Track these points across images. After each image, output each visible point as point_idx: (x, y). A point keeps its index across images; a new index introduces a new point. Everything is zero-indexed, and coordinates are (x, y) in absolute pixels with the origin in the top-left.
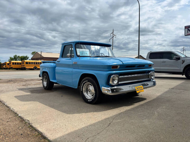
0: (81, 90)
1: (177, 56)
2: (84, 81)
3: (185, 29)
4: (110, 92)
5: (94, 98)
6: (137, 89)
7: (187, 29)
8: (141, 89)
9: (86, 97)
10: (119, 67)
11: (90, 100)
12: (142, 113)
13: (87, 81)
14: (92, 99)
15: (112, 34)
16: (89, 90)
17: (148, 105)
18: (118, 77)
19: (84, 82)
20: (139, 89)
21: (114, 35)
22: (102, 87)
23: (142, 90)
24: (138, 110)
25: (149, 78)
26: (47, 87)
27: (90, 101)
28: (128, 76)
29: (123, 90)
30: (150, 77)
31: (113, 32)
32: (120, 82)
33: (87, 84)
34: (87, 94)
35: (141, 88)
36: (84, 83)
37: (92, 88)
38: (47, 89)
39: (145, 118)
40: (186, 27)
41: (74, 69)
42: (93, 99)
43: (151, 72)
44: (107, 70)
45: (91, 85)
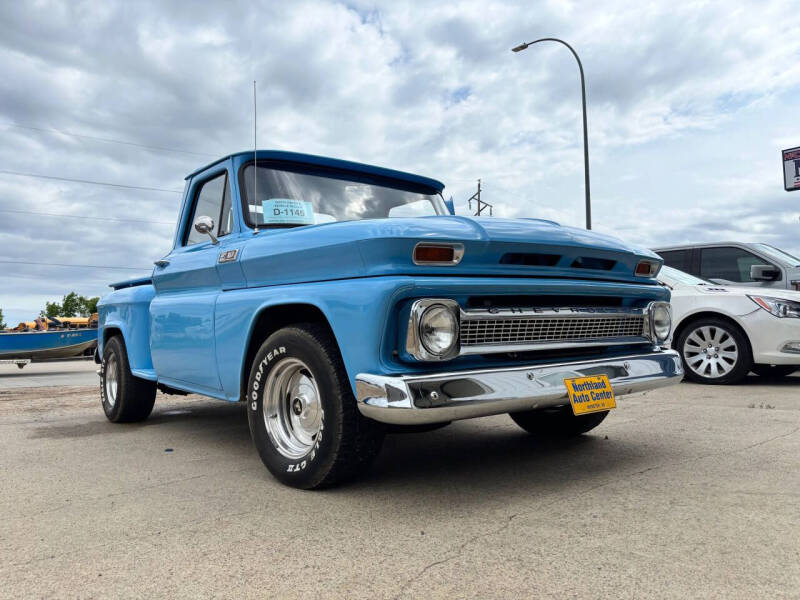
0: (254, 408)
1: (767, 263)
2: (270, 349)
3: (786, 162)
4: (407, 403)
5: (317, 452)
6: (578, 394)
7: (791, 164)
8: (595, 391)
9: (281, 450)
10: (459, 253)
11: (300, 461)
12: (610, 539)
13: (283, 350)
14: (307, 458)
15: (477, 202)
16: (297, 406)
17: (647, 487)
18: (458, 315)
19: (270, 357)
20: (587, 392)
21: (482, 206)
22: (360, 376)
23: (604, 401)
24: (588, 521)
25: (646, 339)
26: (120, 410)
27: (298, 469)
28: (518, 314)
29: (493, 391)
30: (646, 328)
31: (479, 193)
32: (471, 343)
33: (283, 367)
34: (288, 428)
35: (597, 386)
36: (265, 361)
37: (308, 391)
38: (117, 417)
39: (630, 571)
40: (787, 155)
41: (224, 291)
42: (313, 454)
43: (653, 303)
44: (389, 267)
45: (309, 376)
